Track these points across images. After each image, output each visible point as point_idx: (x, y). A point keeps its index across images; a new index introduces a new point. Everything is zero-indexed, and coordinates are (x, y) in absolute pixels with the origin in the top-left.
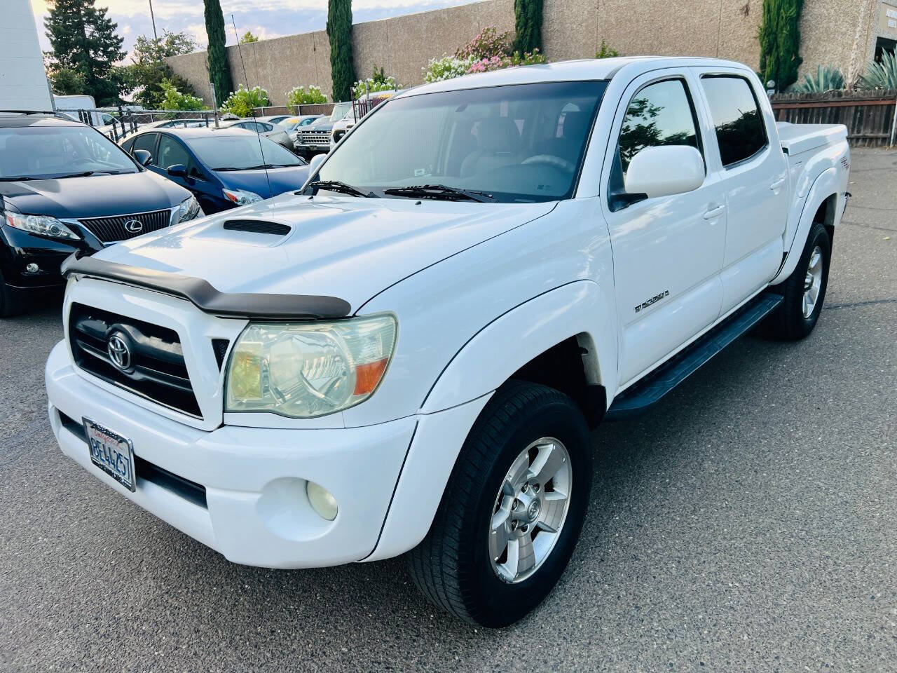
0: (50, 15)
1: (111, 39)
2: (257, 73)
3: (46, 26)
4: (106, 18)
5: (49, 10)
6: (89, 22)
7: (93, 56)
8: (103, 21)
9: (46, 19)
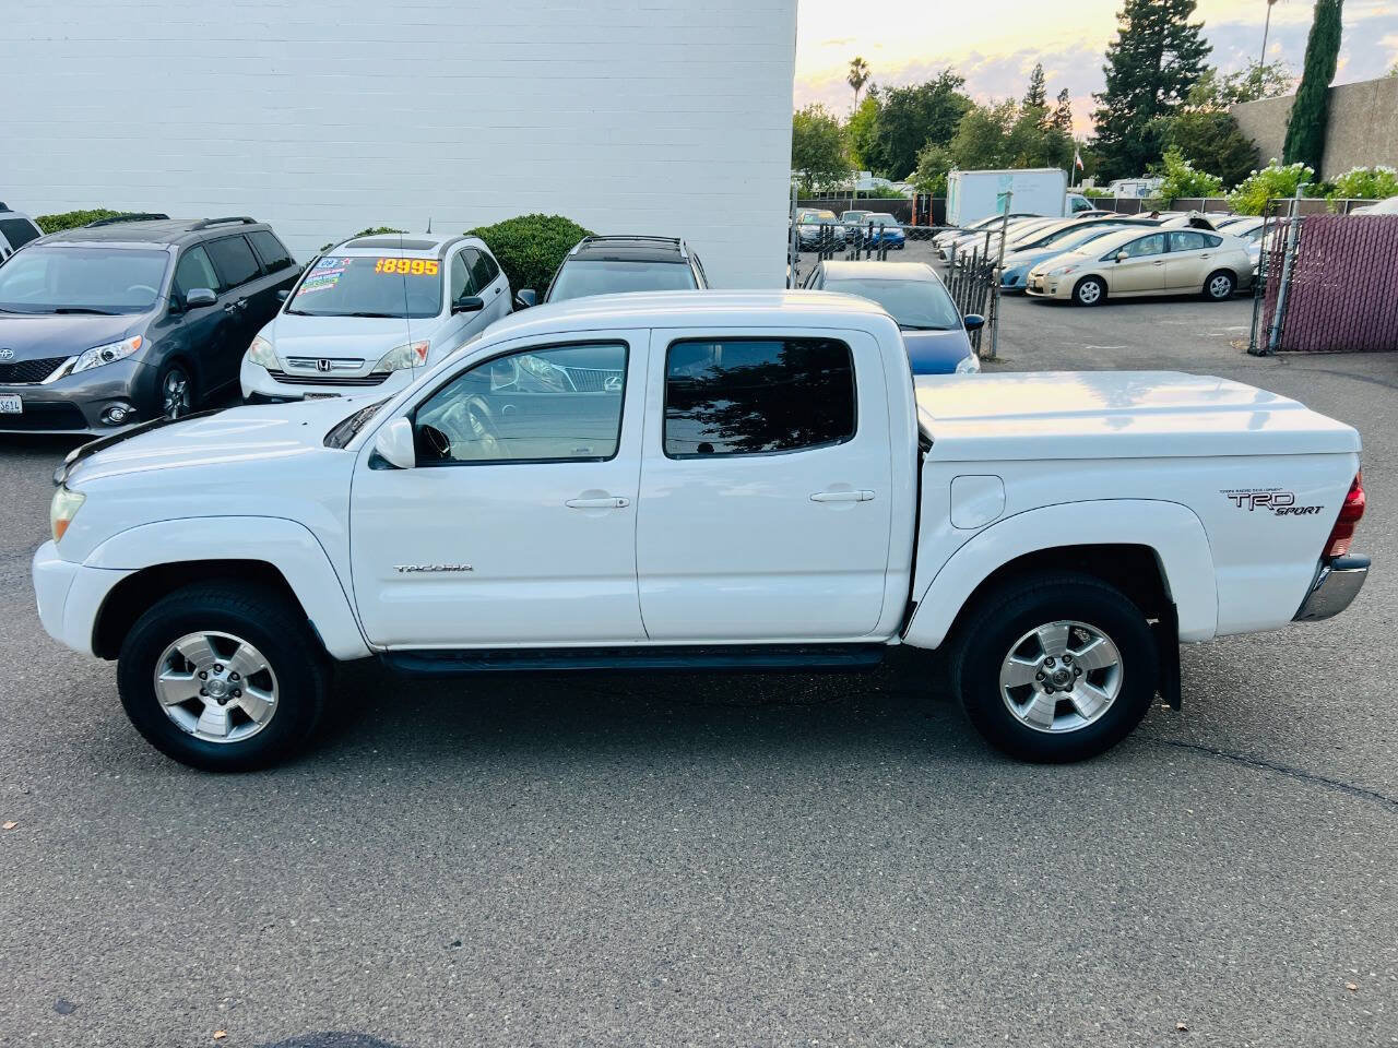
0: (1118, 39)
1: (1196, 71)
2: (1371, 130)
3: (1108, 55)
4: (1199, 38)
5: (1119, 31)
6: (1171, 47)
7: (1162, 97)
8: (1193, 43)
9: (1111, 45)
